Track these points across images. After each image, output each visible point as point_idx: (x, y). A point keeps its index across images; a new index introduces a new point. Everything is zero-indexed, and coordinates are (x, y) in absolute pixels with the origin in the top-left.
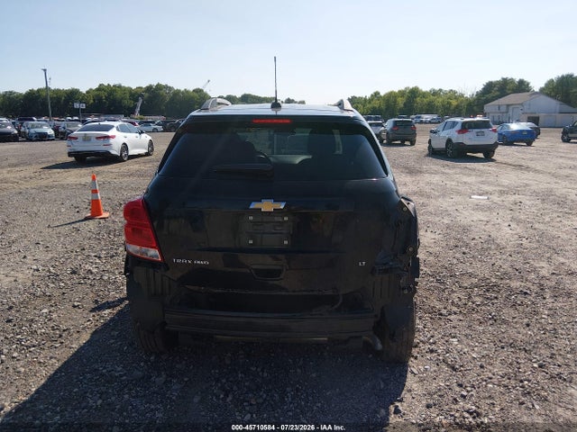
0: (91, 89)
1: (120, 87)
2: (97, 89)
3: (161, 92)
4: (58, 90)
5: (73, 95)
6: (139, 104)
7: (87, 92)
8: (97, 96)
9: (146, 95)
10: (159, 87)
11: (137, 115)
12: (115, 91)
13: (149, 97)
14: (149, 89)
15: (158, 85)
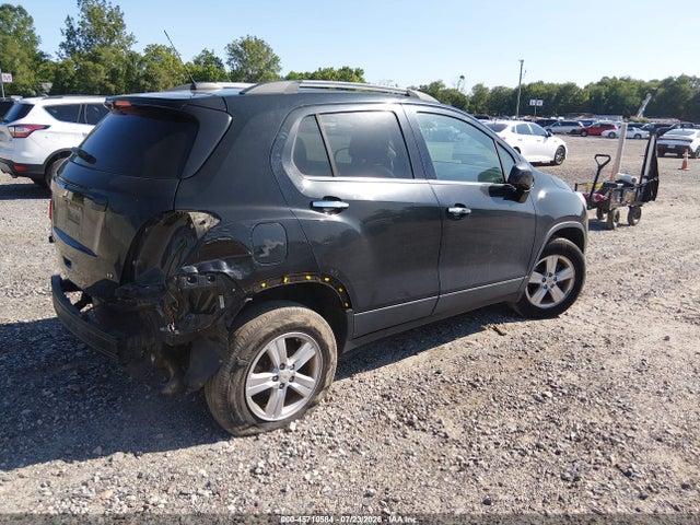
0: (591, 84)
1: (628, 80)
2: (599, 84)
3: (683, 86)
4: (552, 85)
5: (567, 90)
6: (646, 103)
7: (586, 87)
8: (596, 91)
9: (661, 90)
10: (683, 80)
11: (640, 117)
12: (620, 85)
13: (665, 93)
14: (667, 83)
15: (682, 76)
